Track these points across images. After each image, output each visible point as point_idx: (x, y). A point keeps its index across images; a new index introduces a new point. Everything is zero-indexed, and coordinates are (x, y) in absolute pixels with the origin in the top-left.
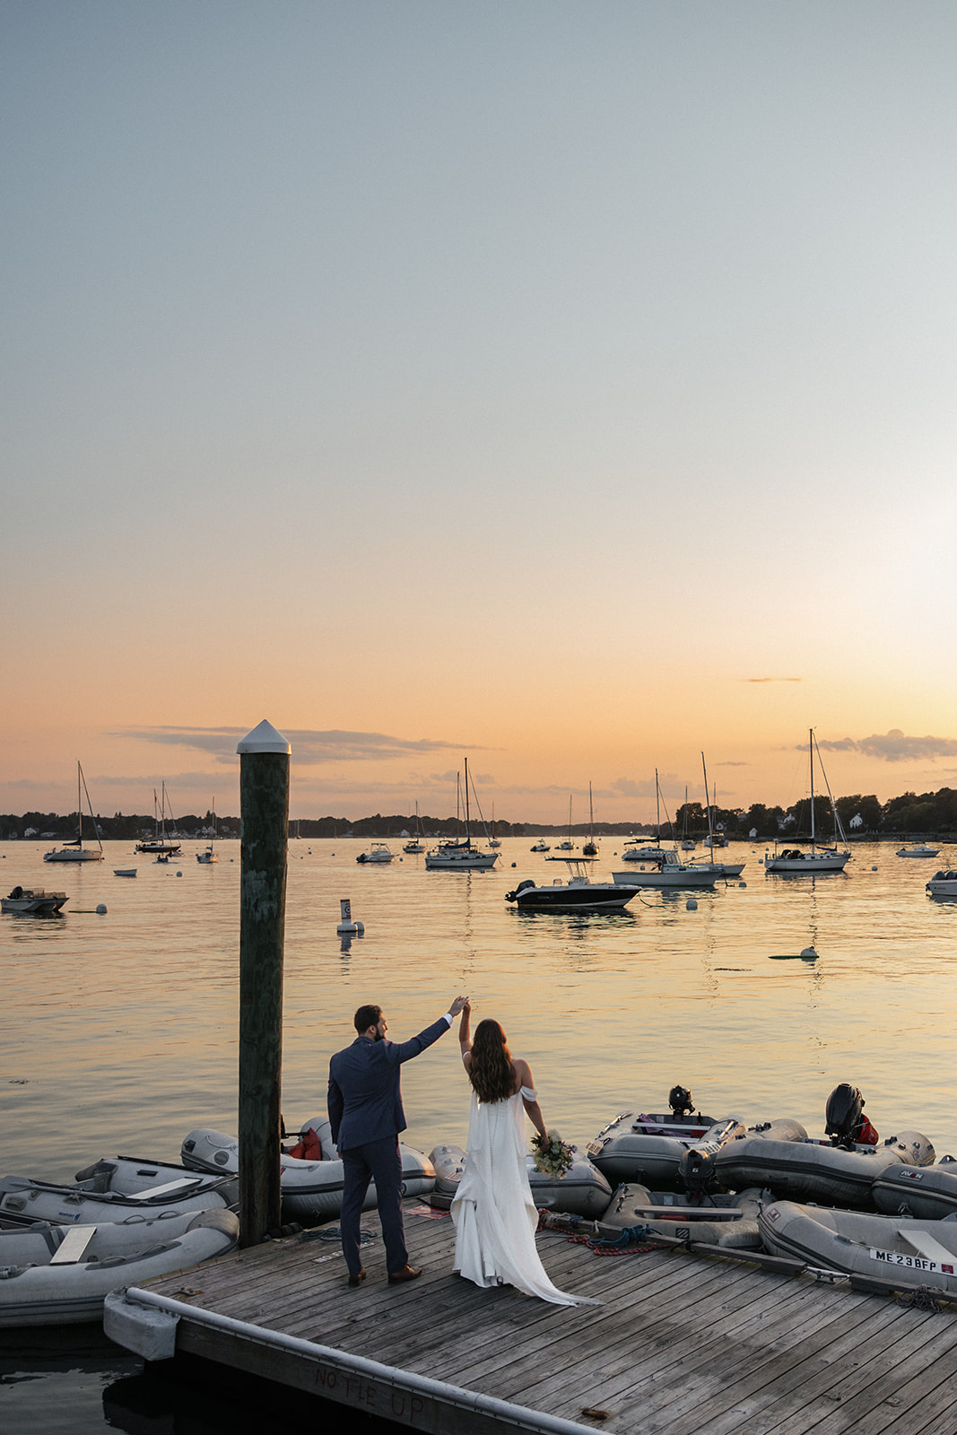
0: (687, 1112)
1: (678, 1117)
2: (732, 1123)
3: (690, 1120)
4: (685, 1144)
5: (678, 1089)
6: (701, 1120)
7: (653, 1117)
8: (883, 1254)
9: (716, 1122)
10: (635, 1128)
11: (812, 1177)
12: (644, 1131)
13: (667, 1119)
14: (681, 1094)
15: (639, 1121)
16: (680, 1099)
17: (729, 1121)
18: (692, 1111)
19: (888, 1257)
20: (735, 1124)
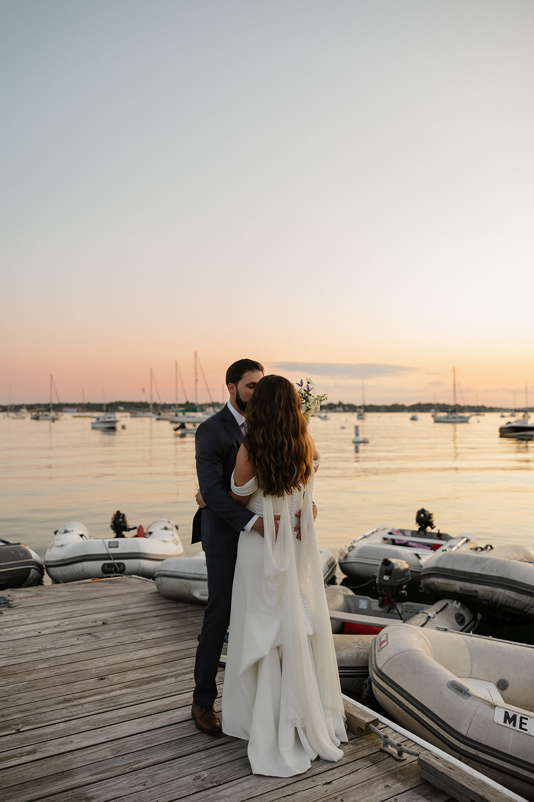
0: (429, 529)
1: (422, 532)
2: (465, 540)
3: (431, 536)
4: (417, 555)
5: (422, 511)
6: (439, 536)
7: (402, 532)
8: (514, 717)
9: (451, 538)
10: (385, 539)
11: (502, 591)
12: (393, 542)
13: (414, 534)
14: (425, 515)
15: (390, 533)
16: (424, 519)
17: (463, 538)
18: (432, 528)
19: (521, 723)
20: (467, 541)
